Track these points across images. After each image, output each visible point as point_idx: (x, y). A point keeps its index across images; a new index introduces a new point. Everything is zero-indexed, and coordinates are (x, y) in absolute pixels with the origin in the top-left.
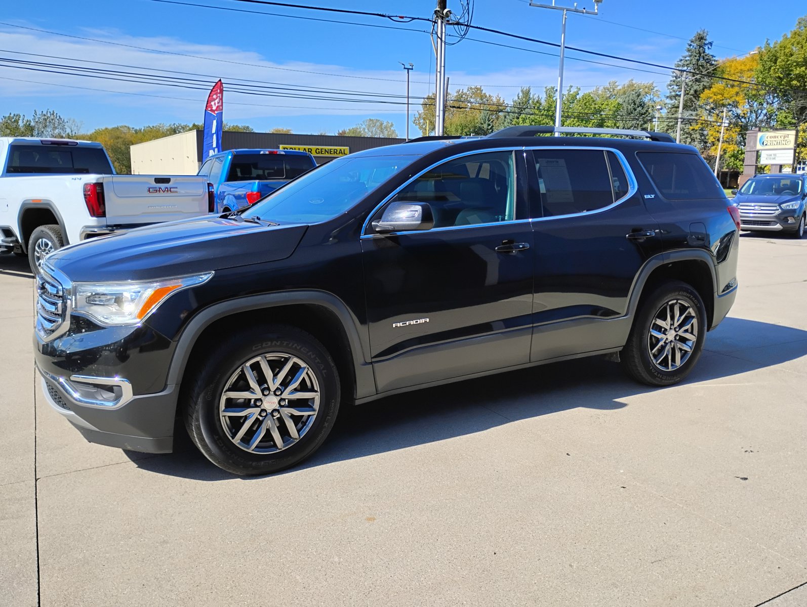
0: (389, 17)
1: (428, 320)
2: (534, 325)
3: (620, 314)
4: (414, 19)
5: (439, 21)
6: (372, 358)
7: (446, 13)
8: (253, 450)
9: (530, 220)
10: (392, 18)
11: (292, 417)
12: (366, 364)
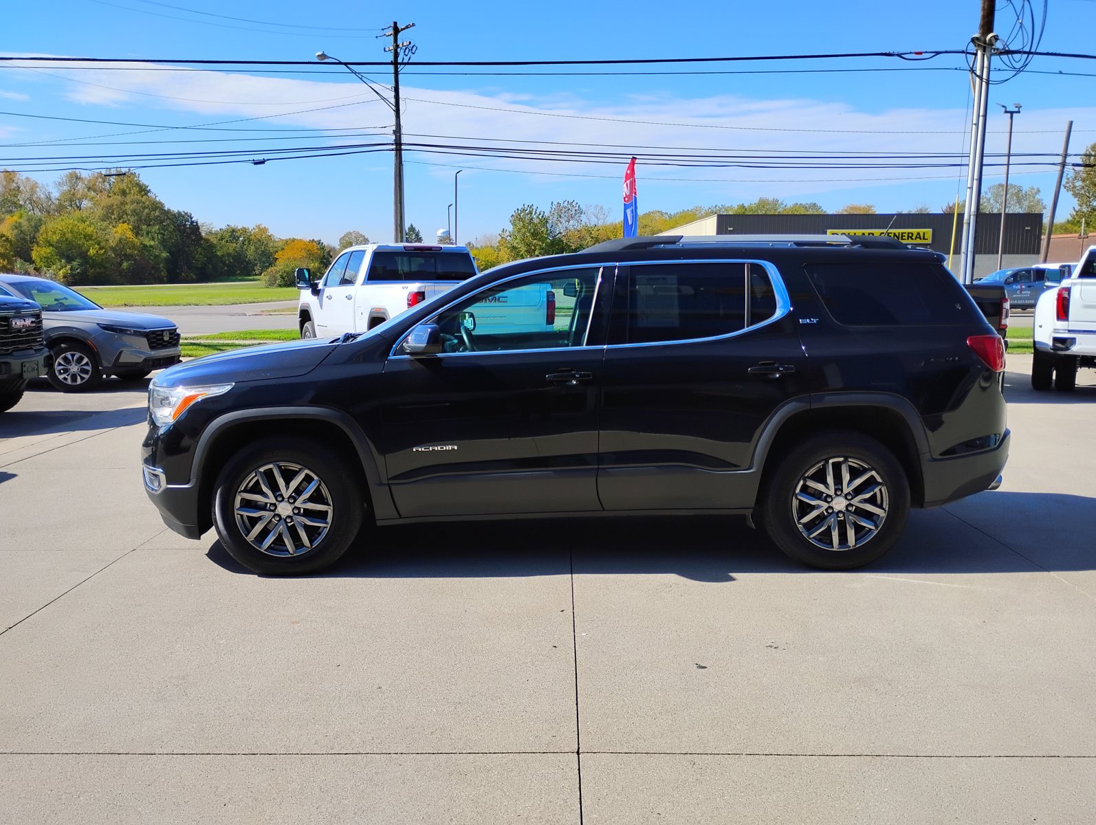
0: (899, 55)
1: (456, 448)
2: (600, 467)
3: (739, 466)
4: (938, 53)
5: (980, 53)
6: (388, 479)
7: (990, 40)
8: (265, 550)
9: (605, 347)
10: (903, 56)
11: (306, 527)
12: (381, 484)
